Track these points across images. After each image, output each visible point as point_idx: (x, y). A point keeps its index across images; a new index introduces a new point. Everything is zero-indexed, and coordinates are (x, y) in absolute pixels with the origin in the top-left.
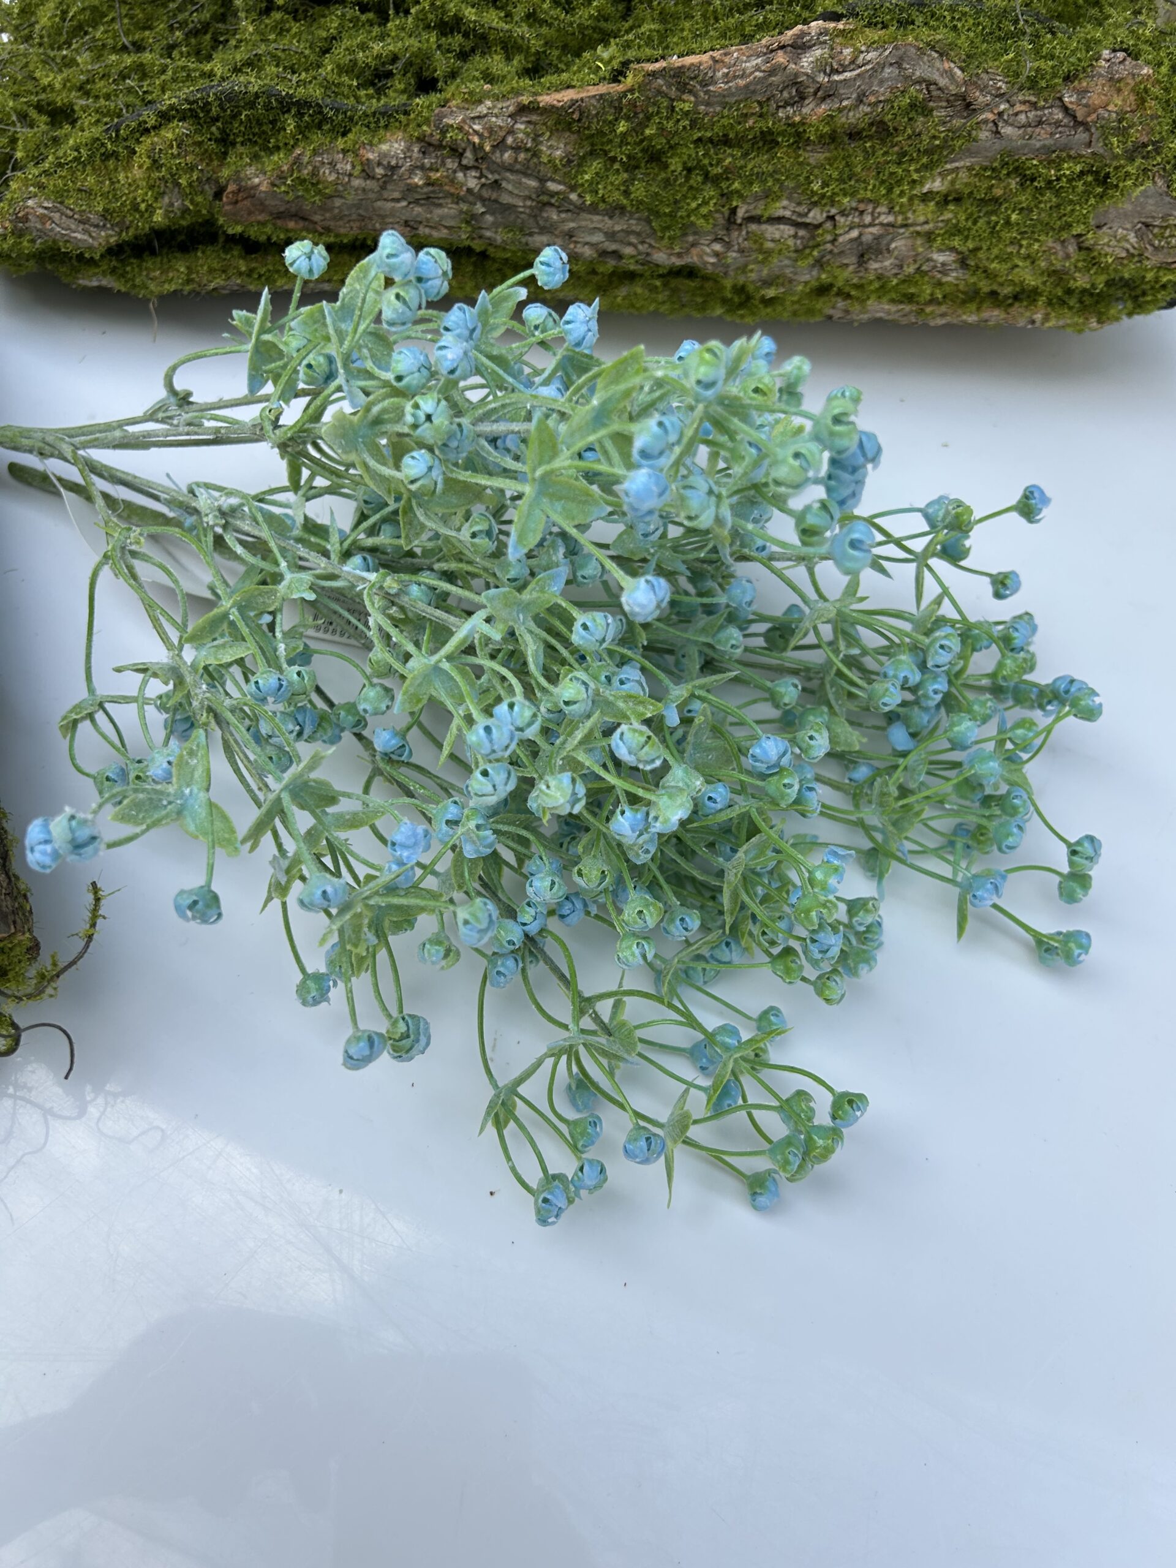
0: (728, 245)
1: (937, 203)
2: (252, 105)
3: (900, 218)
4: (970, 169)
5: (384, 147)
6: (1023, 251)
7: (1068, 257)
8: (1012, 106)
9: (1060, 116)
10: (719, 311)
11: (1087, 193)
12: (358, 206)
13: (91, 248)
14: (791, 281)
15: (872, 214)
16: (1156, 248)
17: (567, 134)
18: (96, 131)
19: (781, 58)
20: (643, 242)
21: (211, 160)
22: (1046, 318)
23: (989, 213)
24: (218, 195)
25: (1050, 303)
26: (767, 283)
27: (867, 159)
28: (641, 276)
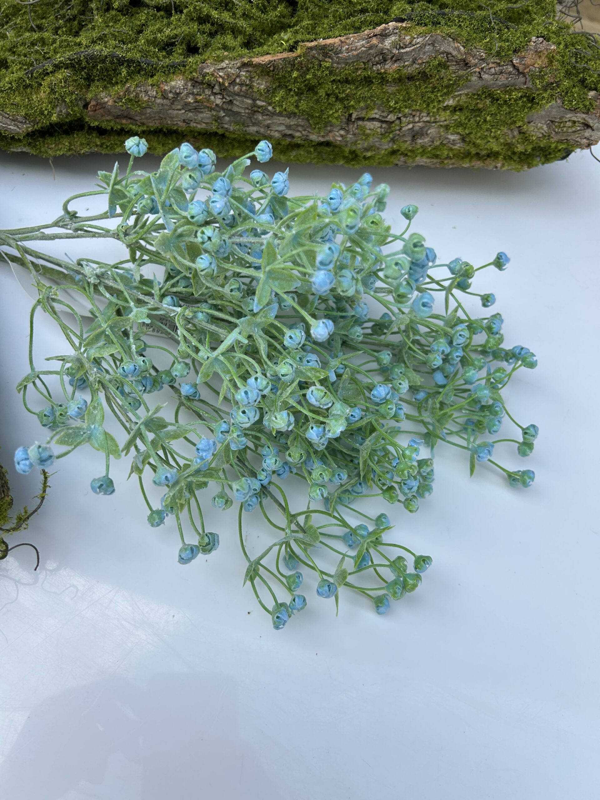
0: (348, 132)
1: (451, 111)
2: (103, 61)
3: (433, 119)
4: (467, 95)
5: (173, 83)
6: (492, 134)
7: (514, 137)
8: (488, 64)
9: (511, 69)
10: (342, 162)
11: (524, 107)
12: (159, 113)
13: (18, 133)
14: (378, 149)
15: (419, 116)
16: (556, 133)
17: (267, 77)
18: (21, 74)
19: (374, 41)
20: (305, 130)
21: (82, 89)
22: (503, 165)
23: (475, 116)
24: (86, 106)
25: (505, 159)
26: (367, 150)
27: (417, 90)
28: (303, 146)
